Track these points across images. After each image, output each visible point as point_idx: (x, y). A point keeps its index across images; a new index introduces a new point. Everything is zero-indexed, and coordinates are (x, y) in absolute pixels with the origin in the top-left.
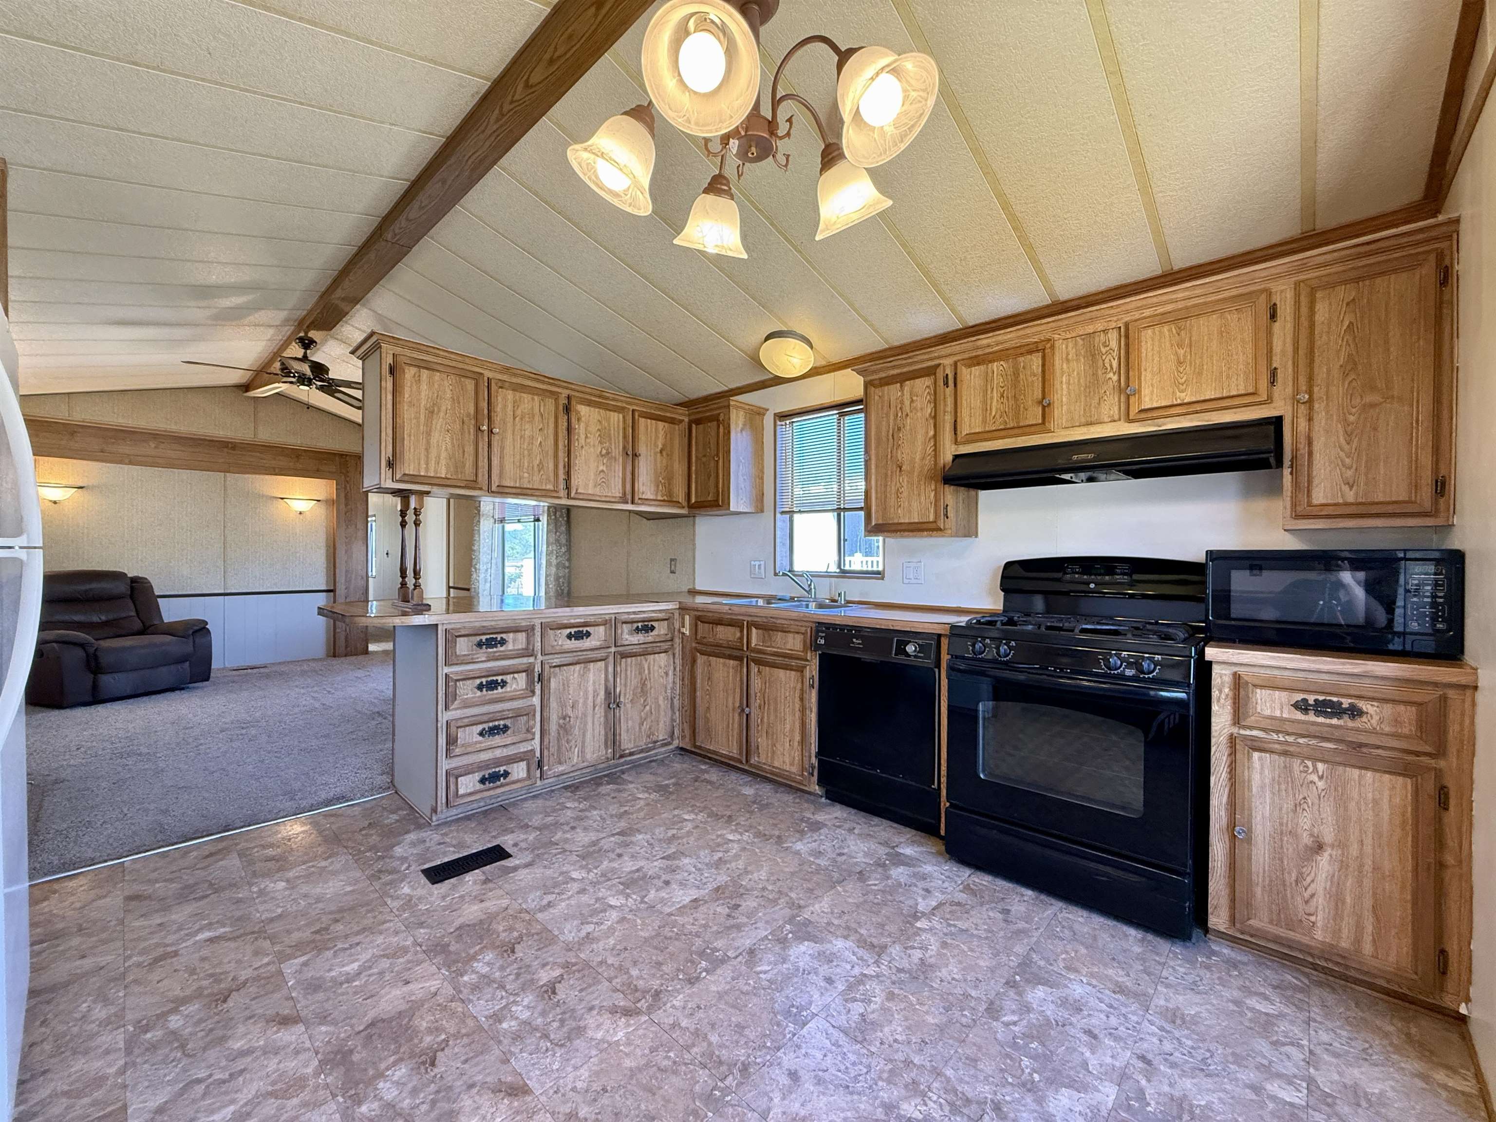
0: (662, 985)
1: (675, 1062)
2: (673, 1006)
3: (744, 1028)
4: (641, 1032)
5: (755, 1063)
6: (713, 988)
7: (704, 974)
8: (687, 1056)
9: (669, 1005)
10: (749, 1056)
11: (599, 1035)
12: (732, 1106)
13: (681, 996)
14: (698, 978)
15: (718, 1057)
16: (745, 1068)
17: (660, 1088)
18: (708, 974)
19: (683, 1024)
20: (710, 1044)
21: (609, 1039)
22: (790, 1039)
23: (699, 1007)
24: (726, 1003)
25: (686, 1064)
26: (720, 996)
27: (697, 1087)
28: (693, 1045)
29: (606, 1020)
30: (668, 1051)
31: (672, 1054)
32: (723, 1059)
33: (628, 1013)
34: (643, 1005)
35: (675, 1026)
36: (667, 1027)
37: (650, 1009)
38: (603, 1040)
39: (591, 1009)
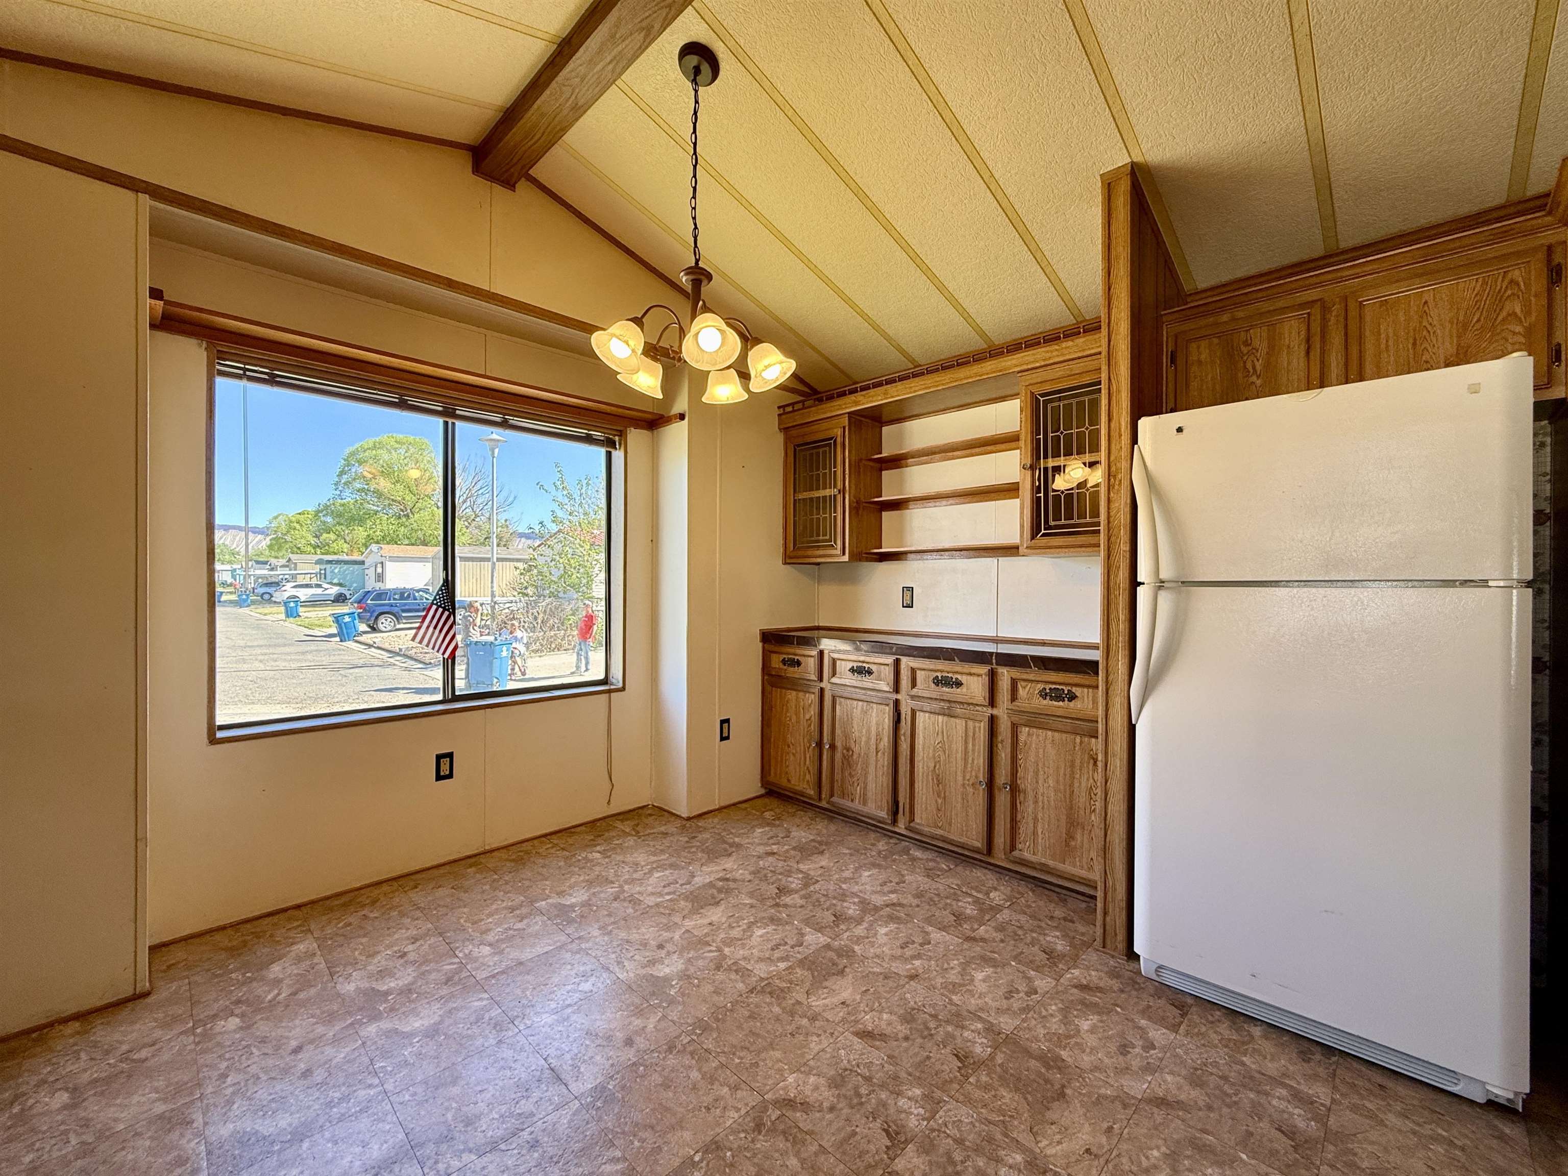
0: (753, 1141)
1: (734, 1054)
2: (738, 1110)
3: (661, 1085)
4: (770, 1082)
5: (660, 1052)
6: (687, 1135)
7: (697, 1158)
8: (723, 1059)
9: (743, 1112)
10: (664, 1058)
11: (812, 1079)
12: (687, 1023)
13: (728, 1124)
14: (706, 1150)
15: (693, 1058)
16: (670, 1049)
17: (746, 1035)
18: (691, 1158)
19: (726, 1089)
20: (699, 1070)
21: (801, 1076)
22: (618, 1073)
23: (708, 1109)
24: (675, 1114)
25: (724, 1052)
26: (680, 1125)
27: (715, 1036)
28: (716, 1069)
29: (813, 1097)
30: (741, 1063)
31: (737, 1061)
32: (689, 1056)
33: (789, 1103)
34: (774, 1114)
35: (735, 1088)
36: (743, 1086)
37: (763, 1107)
38: (808, 1073)
39: (832, 1109)
